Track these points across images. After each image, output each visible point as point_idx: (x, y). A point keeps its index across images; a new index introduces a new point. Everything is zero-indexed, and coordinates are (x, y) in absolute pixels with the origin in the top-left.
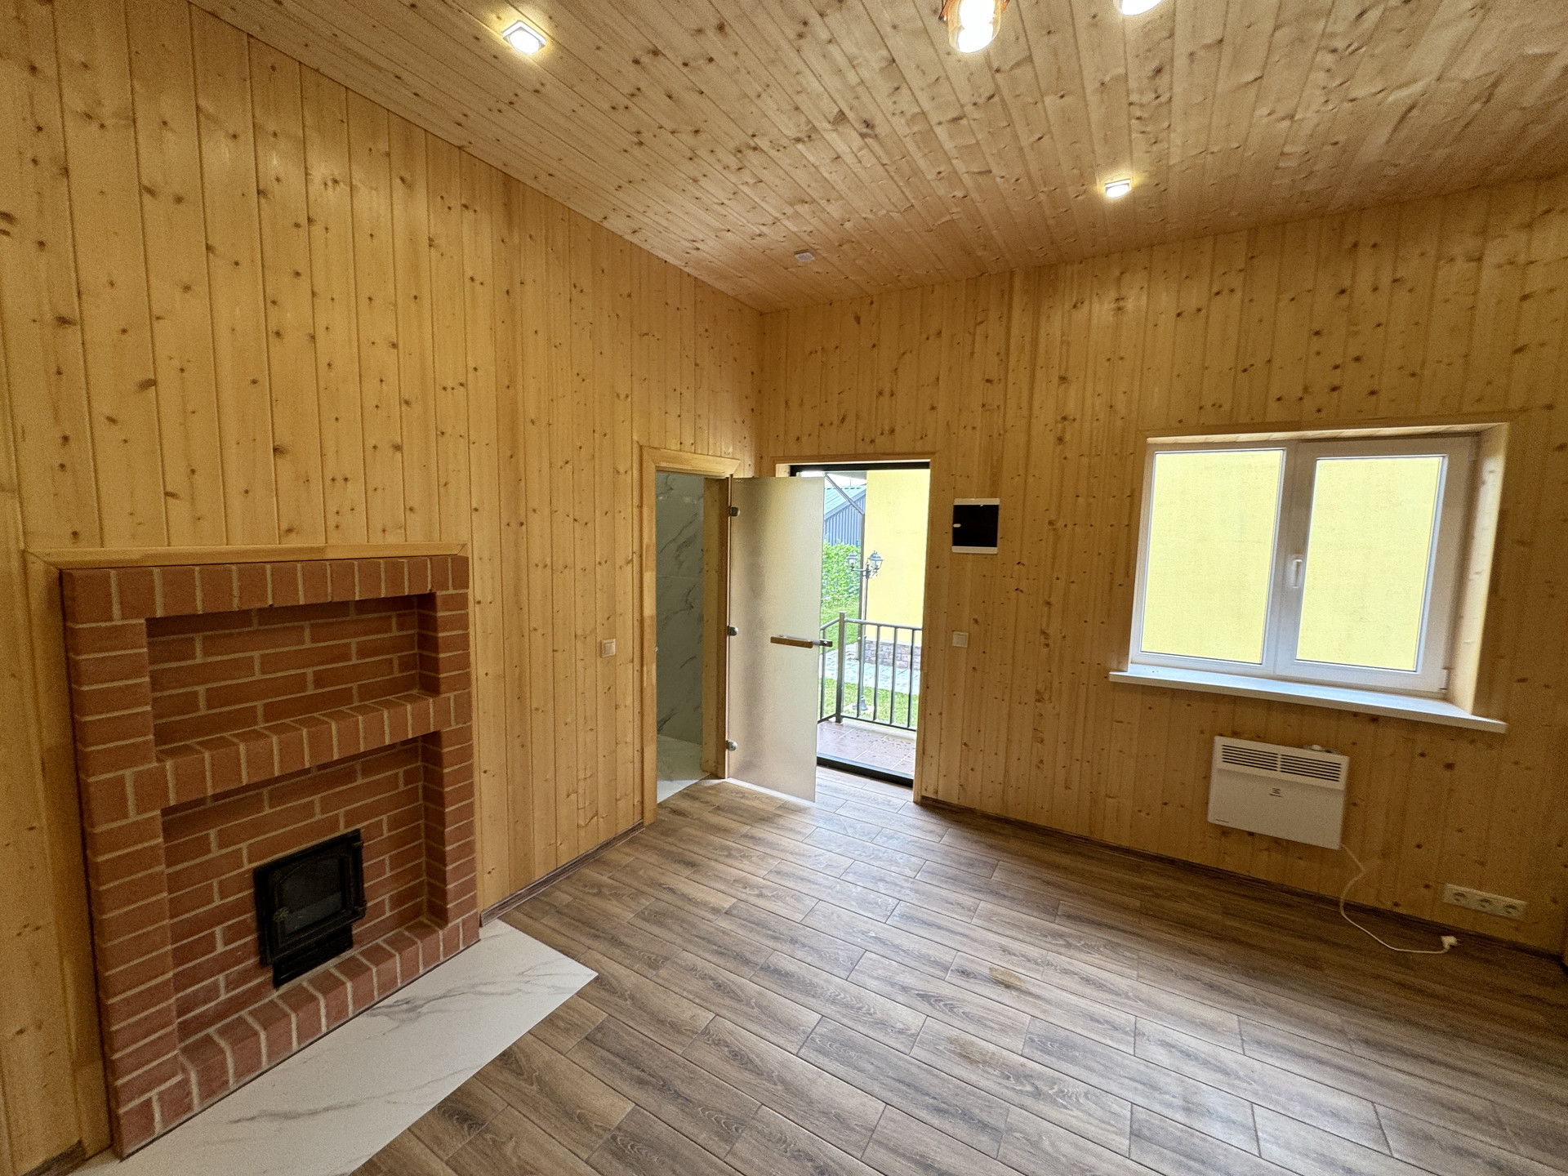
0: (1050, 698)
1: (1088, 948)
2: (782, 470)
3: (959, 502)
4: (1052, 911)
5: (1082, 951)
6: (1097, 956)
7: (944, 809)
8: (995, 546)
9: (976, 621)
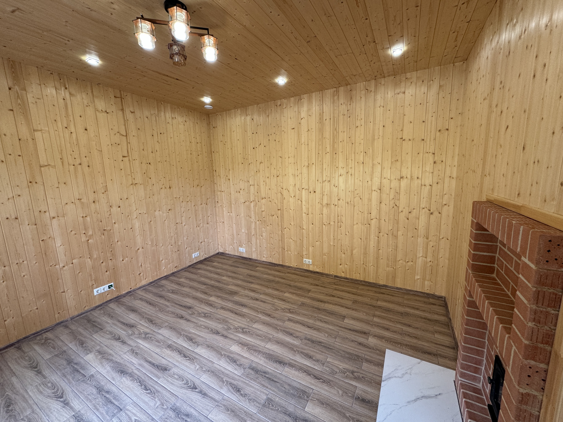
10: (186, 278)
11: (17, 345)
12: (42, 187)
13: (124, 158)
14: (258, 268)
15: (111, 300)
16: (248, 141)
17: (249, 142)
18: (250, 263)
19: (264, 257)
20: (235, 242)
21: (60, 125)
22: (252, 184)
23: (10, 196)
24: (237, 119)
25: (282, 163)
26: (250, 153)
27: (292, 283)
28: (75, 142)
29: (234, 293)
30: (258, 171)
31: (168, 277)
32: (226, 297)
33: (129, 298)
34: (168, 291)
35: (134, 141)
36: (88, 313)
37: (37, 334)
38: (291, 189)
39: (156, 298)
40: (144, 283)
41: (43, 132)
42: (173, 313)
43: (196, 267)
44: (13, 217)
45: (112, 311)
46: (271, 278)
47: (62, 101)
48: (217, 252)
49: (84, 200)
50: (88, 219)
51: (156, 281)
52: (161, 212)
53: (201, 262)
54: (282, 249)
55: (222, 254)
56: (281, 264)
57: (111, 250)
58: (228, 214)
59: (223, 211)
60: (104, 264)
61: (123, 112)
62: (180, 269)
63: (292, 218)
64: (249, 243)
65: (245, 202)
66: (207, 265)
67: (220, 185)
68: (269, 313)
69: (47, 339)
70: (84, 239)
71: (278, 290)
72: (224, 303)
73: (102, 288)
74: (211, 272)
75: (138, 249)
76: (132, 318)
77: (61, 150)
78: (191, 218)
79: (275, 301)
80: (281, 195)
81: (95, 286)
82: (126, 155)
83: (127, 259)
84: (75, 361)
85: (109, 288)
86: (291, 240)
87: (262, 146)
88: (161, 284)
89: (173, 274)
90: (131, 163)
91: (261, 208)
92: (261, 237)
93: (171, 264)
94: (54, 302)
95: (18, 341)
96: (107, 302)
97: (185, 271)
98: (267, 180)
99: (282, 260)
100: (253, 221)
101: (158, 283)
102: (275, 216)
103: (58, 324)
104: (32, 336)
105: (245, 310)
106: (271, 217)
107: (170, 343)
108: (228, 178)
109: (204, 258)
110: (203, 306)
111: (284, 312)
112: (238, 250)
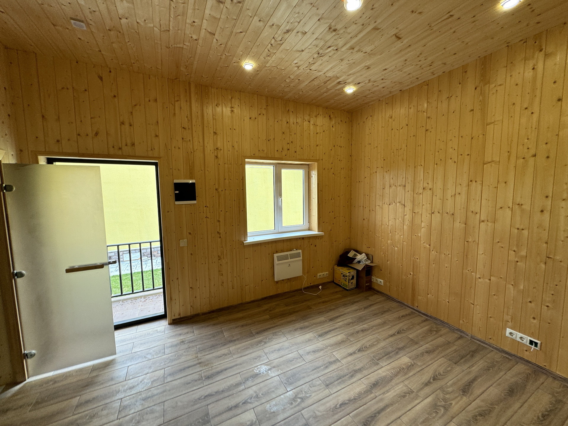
0: (223, 257)
1: (270, 340)
2: (42, 160)
3: (176, 181)
4: (251, 335)
5: (270, 342)
6: (275, 340)
7: (185, 320)
8: (196, 200)
9: (190, 233)
12: (480, 187)
21: (518, 108)
23: (454, 193)
41: (496, 123)
44: (451, 213)
49: (526, 207)
60: (532, 305)
73: (520, 334)
81: (510, 324)
85: (531, 344)
96: (521, 359)
103: (460, 331)
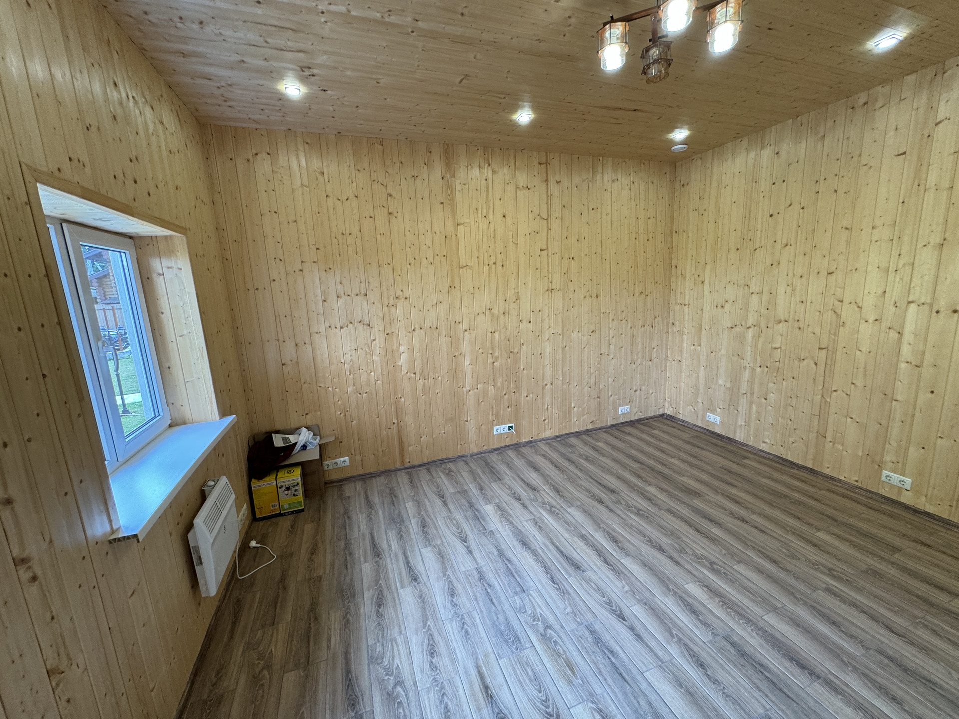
10: (608, 444)
11: (427, 467)
12: (459, 292)
13: (542, 252)
14: (746, 461)
15: (509, 446)
16: (758, 203)
17: (761, 204)
18: (729, 447)
19: (764, 442)
20: (699, 401)
21: (480, 215)
22: (757, 290)
23: (434, 302)
24: (737, 161)
25: (848, 243)
26: (759, 227)
27: (840, 516)
28: (492, 235)
29: (696, 494)
30: (775, 264)
31: (579, 434)
32: (678, 495)
33: (530, 450)
34: (581, 456)
35: (556, 225)
36: (487, 454)
37: (442, 462)
38: (869, 302)
39: (564, 460)
40: (548, 434)
41: (465, 225)
42: (587, 490)
43: (623, 429)
44: (434, 326)
45: (511, 459)
46: (780, 488)
47: (485, 181)
48: (661, 412)
49: (495, 311)
50: (496, 334)
51: (564, 437)
52: (580, 334)
53: (631, 424)
54: (817, 437)
55: (670, 418)
56: (810, 466)
57: (516, 380)
58: (692, 347)
59: (682, 341)
60: (507, 396)
61: (547, 184)
62: (597, 426)
63: (861, 370)
64: (732, 407)
65: (732, 327)
66: (643, 432)
67: (681, 293)
68: (775, 557)
69: (450, 471)
70: (490, 361)
71: (798, 518)
72: (673, 505)
73: (502, 427)
74: (648, 444)
75: (546, 385)
76: (533, 477)
77: (479, 246)
78: (623, 349)
79: (791, 538)
80: (834, 316)
81: (495, 422)
82: (544, 247)
83: (531, 396)
84: (476, 508)
85: (510, 430)
86: (849, 420)
87: (796, 207)
88: (570, 443)
89: (587, 432)
90: (550, 258)
91: (772, 341)
92: (764, 401)
93: (586, 417)
94: (458, 429)
95: (428, 463)
96: (506, 447)
97: (605, 432)
98: (798, 282)
99: (814, 459)
100: (748, 366)
101: (567, 440)
102: (808, 362)
103: (459, 457)
104: (438, 462)
105: (716, 531)
106: (796, 362)
107: (584, 532)
108: (701, 278)
109: (636, 418)
110: (634, 496)
111: (816, 569)
112: (704, 416)
